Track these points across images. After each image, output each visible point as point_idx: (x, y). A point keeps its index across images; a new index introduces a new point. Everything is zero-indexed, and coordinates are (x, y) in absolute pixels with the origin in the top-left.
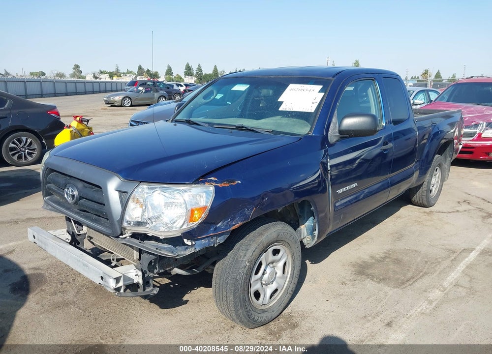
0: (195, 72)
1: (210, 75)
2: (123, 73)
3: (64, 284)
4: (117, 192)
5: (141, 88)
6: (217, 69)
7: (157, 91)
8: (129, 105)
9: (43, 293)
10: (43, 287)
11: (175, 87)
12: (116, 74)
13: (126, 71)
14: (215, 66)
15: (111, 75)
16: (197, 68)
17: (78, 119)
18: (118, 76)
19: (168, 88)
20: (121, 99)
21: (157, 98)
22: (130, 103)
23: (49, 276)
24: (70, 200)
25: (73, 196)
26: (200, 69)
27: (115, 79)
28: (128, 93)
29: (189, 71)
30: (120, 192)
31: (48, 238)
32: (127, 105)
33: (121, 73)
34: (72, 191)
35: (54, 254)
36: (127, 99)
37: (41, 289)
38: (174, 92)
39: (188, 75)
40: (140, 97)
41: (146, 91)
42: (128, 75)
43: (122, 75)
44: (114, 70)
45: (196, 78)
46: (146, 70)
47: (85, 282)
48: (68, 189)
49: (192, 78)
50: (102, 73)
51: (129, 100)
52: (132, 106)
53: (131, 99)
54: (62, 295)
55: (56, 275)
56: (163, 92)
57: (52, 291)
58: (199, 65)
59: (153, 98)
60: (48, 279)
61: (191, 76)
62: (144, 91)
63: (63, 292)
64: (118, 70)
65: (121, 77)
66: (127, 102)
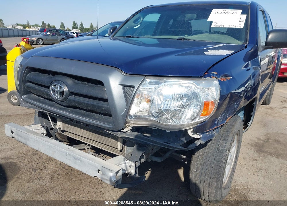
0: (79, 27)
1: (88, 29)
2: (32, 26)
3: (37, 171)
4: (121, 87)
5: (49, 33)
6: (92, 25)
7: (60, 35)
8: (41, 44)
9: (20, 181)
10: (19, 175)
11: (70, 34)
12: (27, 26)
13: (34, 25)
14: (92, 24)
15: (24, 26)
16: (80, 25)
17: (25, 40)
18: (29, 27)
19: (66, 34)
20: (36, 39)
21: (60, 40)
22: (42, 42)
23: (22, 165)
24: (57, 97)
25: (62, 93)
26: (82, 25)
27: (27, 29)
28: (40, 36)
29: (75, 26)
30: (124, 86)
31: (29, 133)
32: (40, 44)
33: (31, 26)
34: (61, 88)
35: (36, 148)
36: (40, 40)
37: (18, 177)
38: (70, 37)
39: (75, 29)
40: (49, 39)
41: (53, 35)
42: (35, 27)
43: (31, 27)
44: (26, 24)
45: (79, 30)
46: (47, 24)
47: (55, 168)
48: (55, 86)
49: (77, 31)
50: (18, 25)
51: (42, 41)
52: (43, 44)
53: (43, 40)
54: (38, 182)
55: (27, 163)
56: (63, 36)
57: (28, 178)
58: (81, 23)
59: (57, 40)
60: (21, 167)
61: (76, 29)
62: (51, 35)
63: (38, 179)
64: (28, 24)
65: (31, 28)
66: (40, 42)
